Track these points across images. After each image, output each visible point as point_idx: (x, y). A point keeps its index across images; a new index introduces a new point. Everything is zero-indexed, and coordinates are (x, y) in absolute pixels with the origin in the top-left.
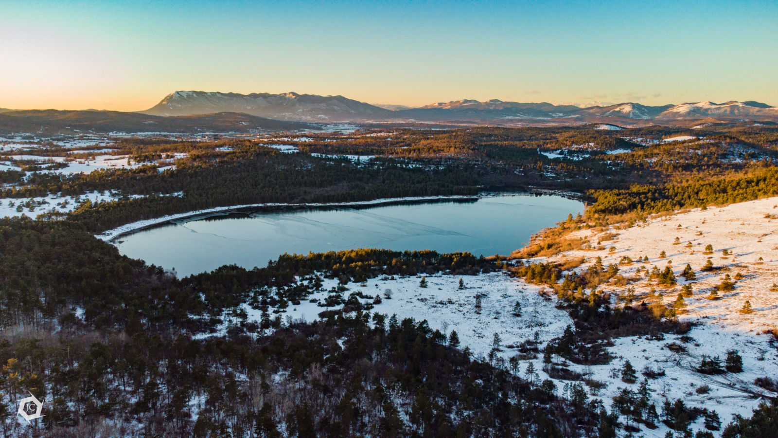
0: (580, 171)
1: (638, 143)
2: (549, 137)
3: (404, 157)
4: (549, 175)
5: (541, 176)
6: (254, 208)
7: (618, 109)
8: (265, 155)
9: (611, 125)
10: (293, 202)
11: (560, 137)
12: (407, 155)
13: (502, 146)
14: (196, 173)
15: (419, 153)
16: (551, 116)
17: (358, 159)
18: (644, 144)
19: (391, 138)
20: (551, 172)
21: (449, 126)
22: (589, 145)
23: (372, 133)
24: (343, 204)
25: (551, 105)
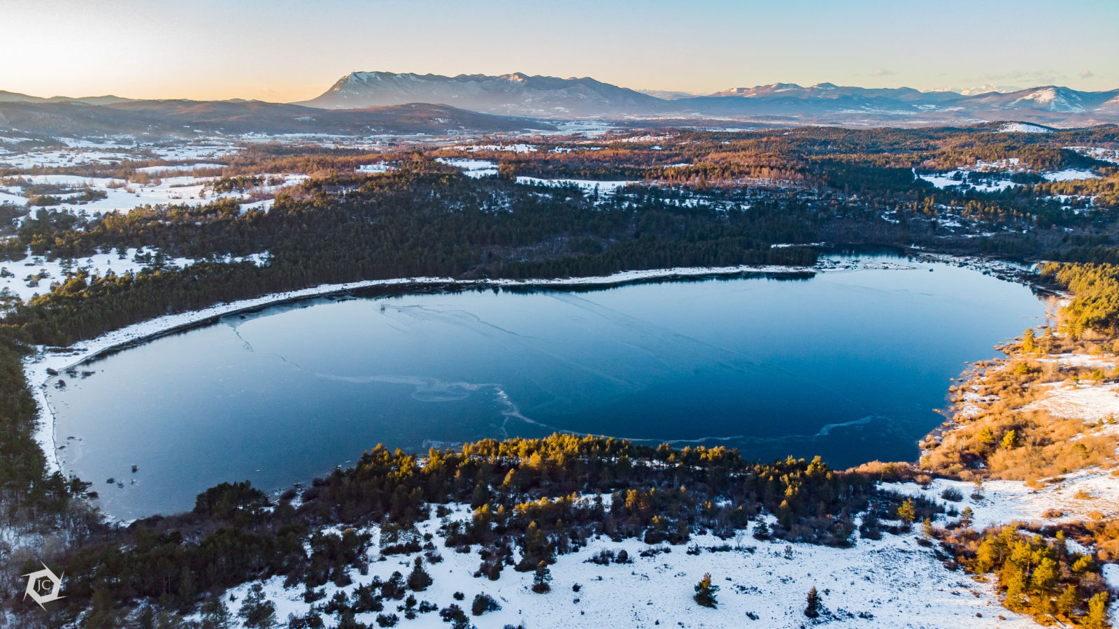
0: (1009, 217)
1: (1098, 158)
2: (923, 145)
3: (677, 186)
4: (949, 223)
5: (934, 224)
6: (391, 286)
7: (1030, 97)
8: (431, 181)
9: (1028, 124)
10: (461, 276)
11: (946, 146)
12: (683, 182)
13: (848, 161)
14: (300, 215)
15: (706, 178)
16: (916, 109)
17: (596, 190)
18: (1110, 160)
19: (660, 146)
20: (952, 219)
21: (754, 125)
22: (1008, 162)
23: (630, 136)
24: (556, 282)
25: (915, 91)
